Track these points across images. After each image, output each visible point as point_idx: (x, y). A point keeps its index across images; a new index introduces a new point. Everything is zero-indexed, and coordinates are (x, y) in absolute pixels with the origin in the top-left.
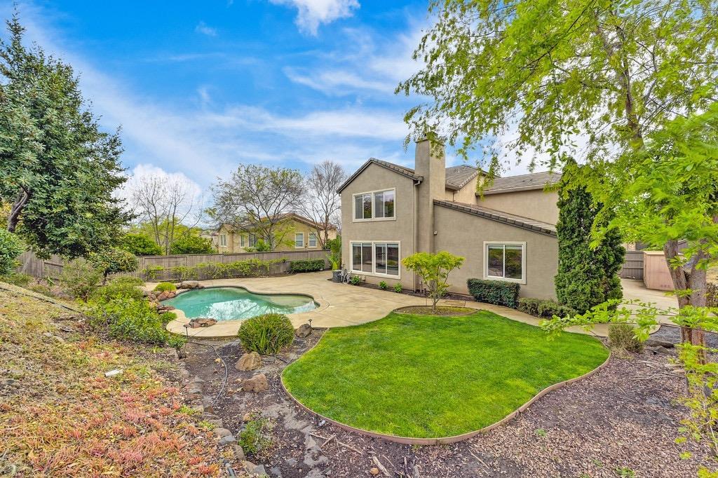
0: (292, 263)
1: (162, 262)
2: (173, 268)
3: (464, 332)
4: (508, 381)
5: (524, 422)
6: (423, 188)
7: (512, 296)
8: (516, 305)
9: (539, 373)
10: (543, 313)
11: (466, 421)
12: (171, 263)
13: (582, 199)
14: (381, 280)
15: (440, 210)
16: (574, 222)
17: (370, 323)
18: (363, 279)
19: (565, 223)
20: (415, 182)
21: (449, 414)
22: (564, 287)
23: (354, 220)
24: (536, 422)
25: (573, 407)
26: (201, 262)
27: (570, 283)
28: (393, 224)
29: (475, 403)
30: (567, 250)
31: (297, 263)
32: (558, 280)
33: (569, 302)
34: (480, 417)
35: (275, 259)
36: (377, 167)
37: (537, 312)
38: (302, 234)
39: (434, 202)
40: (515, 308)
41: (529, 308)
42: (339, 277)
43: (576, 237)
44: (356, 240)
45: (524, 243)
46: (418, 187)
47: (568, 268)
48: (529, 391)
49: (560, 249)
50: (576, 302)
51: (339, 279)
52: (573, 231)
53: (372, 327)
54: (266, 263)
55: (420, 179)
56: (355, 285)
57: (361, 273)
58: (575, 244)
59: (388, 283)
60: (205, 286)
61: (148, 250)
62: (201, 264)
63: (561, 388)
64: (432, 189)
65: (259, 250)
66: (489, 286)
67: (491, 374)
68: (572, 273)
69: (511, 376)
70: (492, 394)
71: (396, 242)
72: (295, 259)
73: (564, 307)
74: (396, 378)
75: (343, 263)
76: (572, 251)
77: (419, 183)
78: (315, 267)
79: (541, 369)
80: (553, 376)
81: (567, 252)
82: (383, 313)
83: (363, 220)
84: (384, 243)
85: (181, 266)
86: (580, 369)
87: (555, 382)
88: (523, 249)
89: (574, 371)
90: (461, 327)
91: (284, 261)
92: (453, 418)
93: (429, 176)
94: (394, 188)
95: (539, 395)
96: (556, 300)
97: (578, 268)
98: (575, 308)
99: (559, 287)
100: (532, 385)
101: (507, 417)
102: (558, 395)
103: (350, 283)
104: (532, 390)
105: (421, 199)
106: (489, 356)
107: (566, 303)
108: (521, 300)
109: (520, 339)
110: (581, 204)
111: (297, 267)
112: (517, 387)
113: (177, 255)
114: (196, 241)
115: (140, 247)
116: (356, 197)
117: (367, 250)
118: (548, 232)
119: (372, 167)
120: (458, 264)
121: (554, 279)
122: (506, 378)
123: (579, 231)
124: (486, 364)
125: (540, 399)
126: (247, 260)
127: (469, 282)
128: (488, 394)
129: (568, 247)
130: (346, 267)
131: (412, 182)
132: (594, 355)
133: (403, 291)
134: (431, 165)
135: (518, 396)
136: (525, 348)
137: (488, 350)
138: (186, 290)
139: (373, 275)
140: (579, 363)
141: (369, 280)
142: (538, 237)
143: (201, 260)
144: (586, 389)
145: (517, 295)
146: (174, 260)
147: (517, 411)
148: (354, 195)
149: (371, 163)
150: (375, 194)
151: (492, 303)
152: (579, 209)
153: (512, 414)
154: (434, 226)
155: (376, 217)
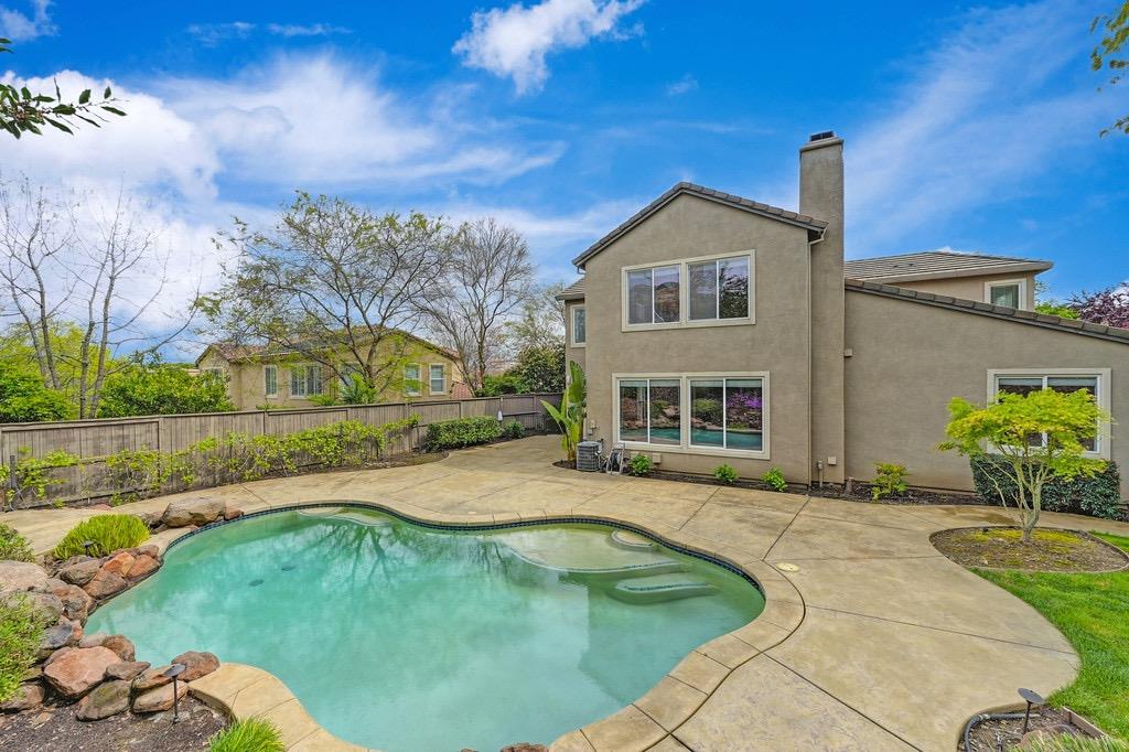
0: (432, 427)
2: (111, 456)
6: (827, 253)
12: (106, 443)
15: (861, 303)
18: (654, 461)
20: (813, 235)
23: (626, 326)
26: (201, 437)
28: (749, 333)
35: (394, 419)
36: (695, 204)
39: (847, 284)
44: (631, 371)
45: (1106, 372)
57: (648, 447)
59: (737, 471)
60: (247, 510)
62: (207, 441)
71: (755, 374)
75: (590, 426)
77: (823, 239)
83: (653, 325)
85: (140, 451)
88: (1103, 385)
91: (414, 425)
93: (840, 225)
94: (752, 252)
103: (627, 472)
113: (125, 419)
116: (632, 274)
117: (666, 393)
119: (683, 202)
131: (806, 237)
139: (685, 451)
141: (670, 463)
143: (203, 430)
146: (115, 432)
148: (624, 269)
149: (680, 194)
150: (691, 266)
155: (692, 318)
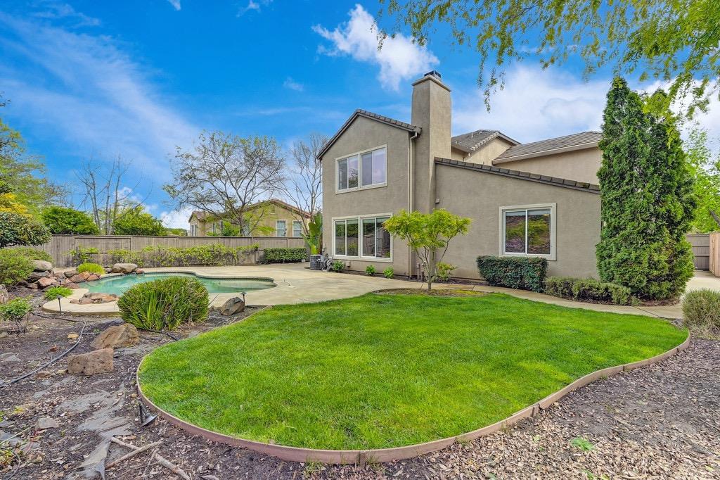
0: (266, 251)
1: (98, 243)
3: (463, 310)
4: (523, 364)
5: (548, 426)
6: (422, 142)
7: (537, 275)
8: (541, 288)
9: (576, 354)
10: (579, 295)
11: (432, 421)
12: (110, 246)
13: (634, 130)
14: (369, 265)
15: (444, 171)
16: (624, 164)
17: (333, 301)
18: (347, 264)
19: (610, 166)
20: (412, 134)
21: (402, 409)
22: (610, 256)
23: (337, 191)
24: (571, 426)
25: (640, 402)
26: (149, 246)
27: (618, 250)
28: (384, 191)
29: (459, 392)
30: (615, 204)
31: (273, 251)
32: (601, 248)
33: (617, 276)
34: (462, 414)
35: (245, 245)
36: (365, 121)
37: (571, 295)
38: (284, 222)
39: (435, 161)
40: (541, 292)
41: (560, 289)
42: (319, 263)
43: (627, 184)
44: (339, 216)
45: (554, 205)
46: (415, 141)
47: (617, 229)
48: (559, 378)
49: (604, 204)
50: (627, 276)
51: (318, 266)
52: (622, 177)
53: (334, 305)
54: (233, 250)
55: (417, 130)
56: (337, 272)
57: (344, 258)
58: (625, 193)
59: (376, 268)
61: (79, 228)
63: (614, 376)
64: (432, 143)
65: (225, 235)
66: (506, 263)
67: (495, 355)
68: (622, 236)
69: (527, 357)
70: (492, 380)
71: (387, 214)
72: (269, 245)
73: (609, 284)
74: (333, 357)
75: (323, 247)
76: (621, 206)
77: (416, 137)
78: (296, 257)
79: (579, 350)
80: (600, 358)
81: (613, 206)
82: (357, 294)
83: (348, 190)
84: (372, 217)
85: (123, 250)
86: (645, 350)
87: (603, 367)
88: (552, 214)
89: (636, 353)
90: (462, 305)
91: (256, 249)
92: (409, 416)
93: (429, 125)
94: (385, 145)
95: (575, 383)
96: (598, 277)
97: (629, 227)
98: (626, 285)
99: (602, 258)
100: (564, 371)
101: (515, 415)
102: (611, 385)
103: (331, 270)
104: (563, 376)
105: (419, 157)
106: (495, 334)
107: (613, 279)
108: (548, 280)
109: (545, 318)
110: (634, 137)
111: (272, 256)
112: (539, 372)
113: (118, 236)
114: (145, 220)
115: (69, 223)
116: (339, 161)
117: (353, 227)
118: (586, 187)
119: (359, 121)
120: (461, 228)
121: (596, 249)
122: (520, 359)
123: (632, 175)
124: (488, 343)
125: (579, 390)
126: (208, 245)
127: (480, 260)
128: (485, 380)
129: (616, 199)
130: (327, 251)
131: (407, 135)
132: (663, 335)
133: (396, 276)
134: (431, 111)
135: (539, 385)
136: (553, 327)
137: (496, 327)
138: (119, 274)
139: (360, 259)
140: (643, 343)
141: (354, 266)
142: (573, 195)
143: (149, 243)
144: (659, 378)
145: (543, 275)
146: (113, 241)
147: (535, 406)
148: (337, 159)
149: (357, 116)
150: (362, 155)
151: (510, 287)
152: (632, 144)
153: (525, 412)
154: (435, 192)
155: (363, 185)
